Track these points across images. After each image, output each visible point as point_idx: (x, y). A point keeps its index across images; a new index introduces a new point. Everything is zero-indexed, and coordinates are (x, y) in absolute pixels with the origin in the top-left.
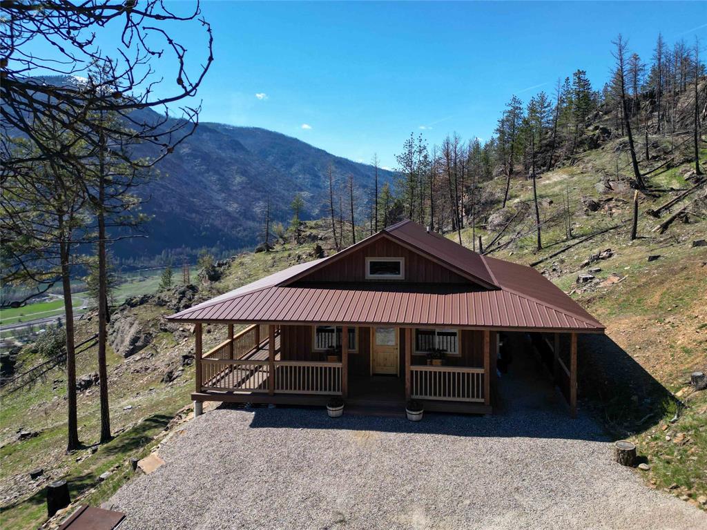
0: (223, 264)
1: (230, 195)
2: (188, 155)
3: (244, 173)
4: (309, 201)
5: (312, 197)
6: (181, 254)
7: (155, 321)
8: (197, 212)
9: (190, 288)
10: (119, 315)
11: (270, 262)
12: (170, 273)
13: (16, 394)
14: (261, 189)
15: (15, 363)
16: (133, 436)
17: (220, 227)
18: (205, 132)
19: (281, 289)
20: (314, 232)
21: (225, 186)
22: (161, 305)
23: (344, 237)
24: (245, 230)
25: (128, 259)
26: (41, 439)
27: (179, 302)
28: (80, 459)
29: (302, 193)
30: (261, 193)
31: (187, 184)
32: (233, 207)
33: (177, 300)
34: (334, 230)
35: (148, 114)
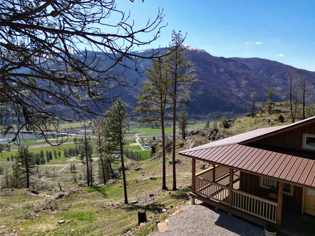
0: (231, 121)
1: (240, 89)
2: (223, 72)
3: (247, 79)
4: (280, 92)
5: (282, 90)
6: (218, 114)
7: (201, 142)
8: (225, 96)
9: (215, 130)
10: (188, 137)
11: (253, 122)
12: (209, 123)
13: (155, 160)
14: (255, 86)
15: (155, 149)
16: (182, 192)
17: (235, 103)
18: (231, 62)
19: (241, 146)
20: (279, 108)
21: (238, 85)
22: (204, 136)
23: (298, 112)
24: (246, 105)
25: (198, 114)
26: (156, 181)
27: (210, 136)
28: (165, 195)
29: (277, 88)
30: (255, 88)
31: (222, 85)
32: (241, 95)
33: (210, 135)
34: (291, 108)
35: (208, 56)
